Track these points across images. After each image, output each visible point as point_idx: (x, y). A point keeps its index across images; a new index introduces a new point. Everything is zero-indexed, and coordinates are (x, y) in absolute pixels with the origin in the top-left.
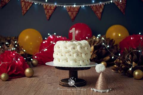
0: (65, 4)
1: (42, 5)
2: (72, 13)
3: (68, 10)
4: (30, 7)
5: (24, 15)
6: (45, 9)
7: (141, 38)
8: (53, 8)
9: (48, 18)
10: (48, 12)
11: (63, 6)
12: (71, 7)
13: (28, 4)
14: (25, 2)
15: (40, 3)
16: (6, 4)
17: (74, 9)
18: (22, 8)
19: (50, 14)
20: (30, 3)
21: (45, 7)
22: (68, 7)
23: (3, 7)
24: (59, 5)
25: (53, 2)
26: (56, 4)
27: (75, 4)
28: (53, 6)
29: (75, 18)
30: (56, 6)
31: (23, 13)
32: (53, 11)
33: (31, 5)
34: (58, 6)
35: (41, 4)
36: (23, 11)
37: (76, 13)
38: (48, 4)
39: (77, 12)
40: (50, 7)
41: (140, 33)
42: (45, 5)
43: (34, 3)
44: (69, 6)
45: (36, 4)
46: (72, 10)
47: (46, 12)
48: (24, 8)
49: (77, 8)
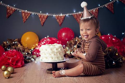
0: (54, 14)
1: (37, 15)
2: (60, 20)
3: (56, 19)
4: (29, 17)
5: (25, 22)
6: (40, 18)
7: (110, 38)
8: (45, 17)
9: (42, 24)
10: (42, 19)
11: (53, 16)
12: (59, 16)
13: (28, 14)
14: (25, 13)
15: (36, 13)
16: (11, 15)
17: (61, 18)
18: (23, 17)
19: (44, 21)
20: (29, 14)
21: (39, 16)
22: (56, 16)
23: (8, 17)
24: (50, 15)
25: (46, 13)
26: (47, 14)
27: (61, 14)
28: (46, 15)
29: (62, 24)
30: (48, 16)
31: (24, 21)
32: (46, 19)
33: (29, 15)
34: (49, 15)
35: (36, 14)
36: (23, 20)
37: (62, 20)
38: (42, 14)
39: (63, 20)
40: (44, 16)
41: (109, 34)
42: (40, 15)
43: (31, 13)
44: (57, 15)
45: (33, 14)
46: (59, 18)
47: (41, 20)
48: (24, 18)
49: (63, 16)
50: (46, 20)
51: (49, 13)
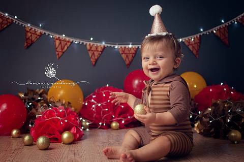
0: (117, 43)
1: (85, 44)
2: (127, 56)
3: (121, 53)
4: (68, 48)
5: (59, 58)
6: (89, 50)
7: (225, 89)
8: (100, 49)
9: (94, 63)
10: (93, 53)
11: (114, 47)
12: (125, 47)
13: (65, 43)
14: (60, 40)
15: (81, 42)
17: (129, 51)
18: (57, 48)
19: (96, 57)
20: (68, 42)
21: (88, 47)
22: (121, 47)
23: (28, 47)
24: (109, 45)
25: (100, 41)
26: (104, 43)
27: (131, 43)
28: (100, 45)
29: (130, 62)
30: (104, 47)
31: (58, 56)
32: (100, 53)
33: (69, 44)
34: (107, 46)
35: (83, 43)
36: (57, 53)
37: (132, 56)
38: (94, 43)
39: (134, 55)
40: (97, 48)
42: (90, 44)
43: (73, 41)
44: (123, 46)
45: (76, 43)
46: (127, 51)
47: (90, 55)
48: (59, 49)
49: (134, 49)
50: (100, 55)
51: (107, 42)
